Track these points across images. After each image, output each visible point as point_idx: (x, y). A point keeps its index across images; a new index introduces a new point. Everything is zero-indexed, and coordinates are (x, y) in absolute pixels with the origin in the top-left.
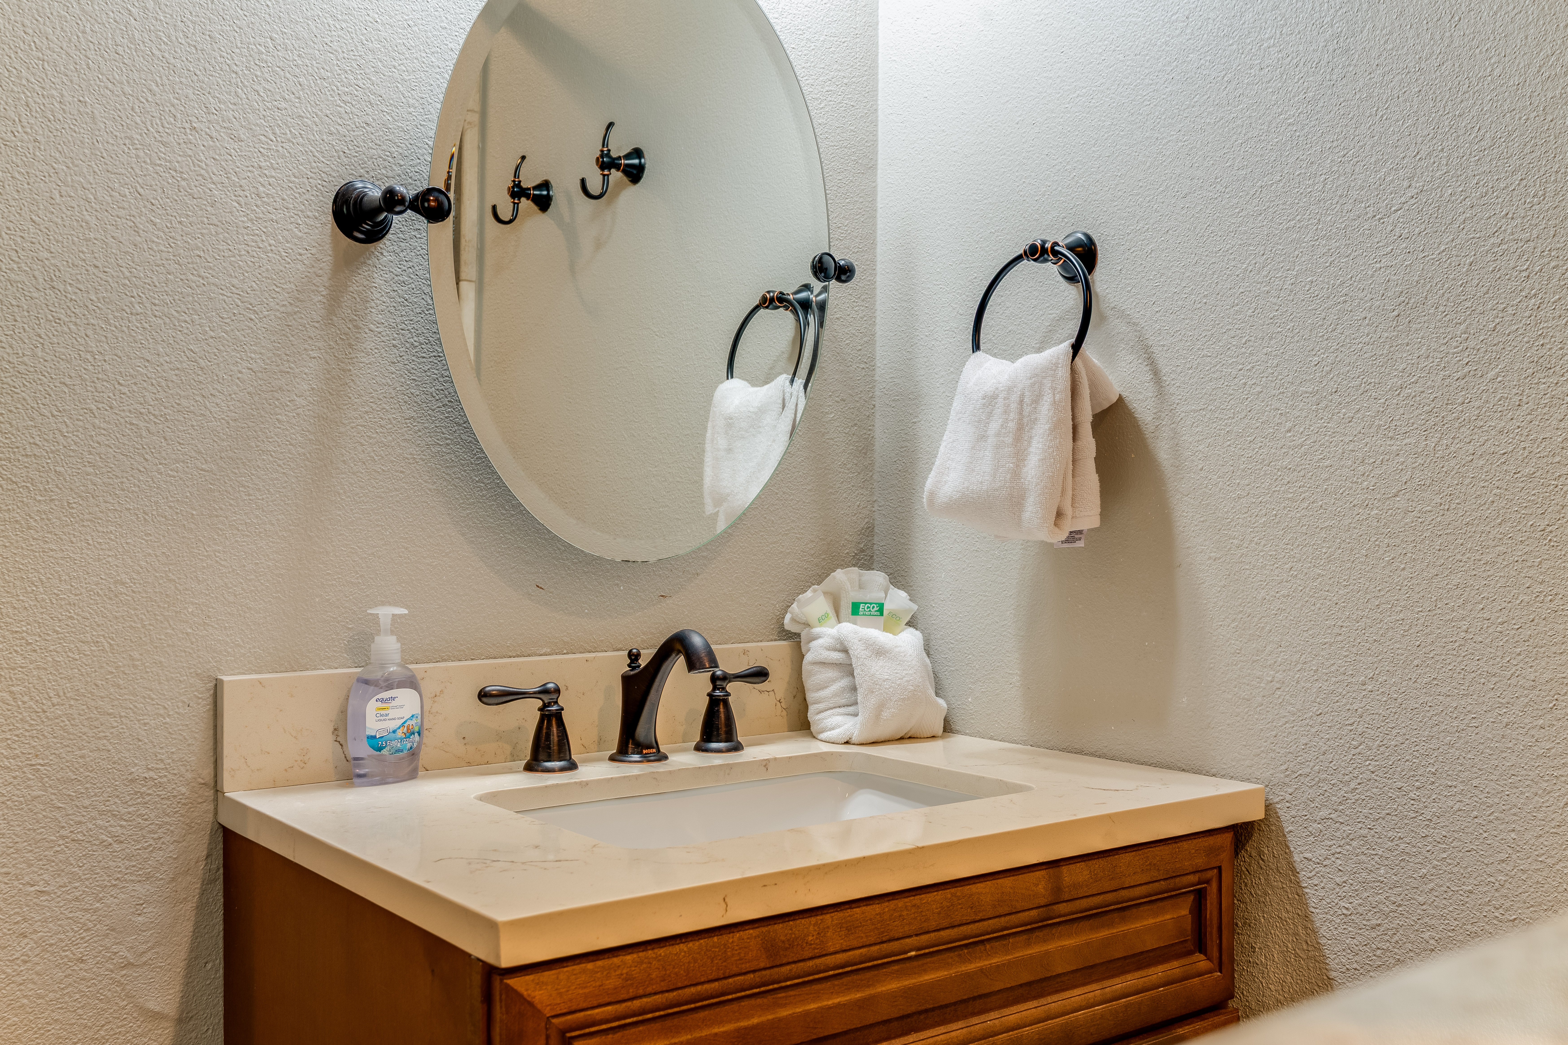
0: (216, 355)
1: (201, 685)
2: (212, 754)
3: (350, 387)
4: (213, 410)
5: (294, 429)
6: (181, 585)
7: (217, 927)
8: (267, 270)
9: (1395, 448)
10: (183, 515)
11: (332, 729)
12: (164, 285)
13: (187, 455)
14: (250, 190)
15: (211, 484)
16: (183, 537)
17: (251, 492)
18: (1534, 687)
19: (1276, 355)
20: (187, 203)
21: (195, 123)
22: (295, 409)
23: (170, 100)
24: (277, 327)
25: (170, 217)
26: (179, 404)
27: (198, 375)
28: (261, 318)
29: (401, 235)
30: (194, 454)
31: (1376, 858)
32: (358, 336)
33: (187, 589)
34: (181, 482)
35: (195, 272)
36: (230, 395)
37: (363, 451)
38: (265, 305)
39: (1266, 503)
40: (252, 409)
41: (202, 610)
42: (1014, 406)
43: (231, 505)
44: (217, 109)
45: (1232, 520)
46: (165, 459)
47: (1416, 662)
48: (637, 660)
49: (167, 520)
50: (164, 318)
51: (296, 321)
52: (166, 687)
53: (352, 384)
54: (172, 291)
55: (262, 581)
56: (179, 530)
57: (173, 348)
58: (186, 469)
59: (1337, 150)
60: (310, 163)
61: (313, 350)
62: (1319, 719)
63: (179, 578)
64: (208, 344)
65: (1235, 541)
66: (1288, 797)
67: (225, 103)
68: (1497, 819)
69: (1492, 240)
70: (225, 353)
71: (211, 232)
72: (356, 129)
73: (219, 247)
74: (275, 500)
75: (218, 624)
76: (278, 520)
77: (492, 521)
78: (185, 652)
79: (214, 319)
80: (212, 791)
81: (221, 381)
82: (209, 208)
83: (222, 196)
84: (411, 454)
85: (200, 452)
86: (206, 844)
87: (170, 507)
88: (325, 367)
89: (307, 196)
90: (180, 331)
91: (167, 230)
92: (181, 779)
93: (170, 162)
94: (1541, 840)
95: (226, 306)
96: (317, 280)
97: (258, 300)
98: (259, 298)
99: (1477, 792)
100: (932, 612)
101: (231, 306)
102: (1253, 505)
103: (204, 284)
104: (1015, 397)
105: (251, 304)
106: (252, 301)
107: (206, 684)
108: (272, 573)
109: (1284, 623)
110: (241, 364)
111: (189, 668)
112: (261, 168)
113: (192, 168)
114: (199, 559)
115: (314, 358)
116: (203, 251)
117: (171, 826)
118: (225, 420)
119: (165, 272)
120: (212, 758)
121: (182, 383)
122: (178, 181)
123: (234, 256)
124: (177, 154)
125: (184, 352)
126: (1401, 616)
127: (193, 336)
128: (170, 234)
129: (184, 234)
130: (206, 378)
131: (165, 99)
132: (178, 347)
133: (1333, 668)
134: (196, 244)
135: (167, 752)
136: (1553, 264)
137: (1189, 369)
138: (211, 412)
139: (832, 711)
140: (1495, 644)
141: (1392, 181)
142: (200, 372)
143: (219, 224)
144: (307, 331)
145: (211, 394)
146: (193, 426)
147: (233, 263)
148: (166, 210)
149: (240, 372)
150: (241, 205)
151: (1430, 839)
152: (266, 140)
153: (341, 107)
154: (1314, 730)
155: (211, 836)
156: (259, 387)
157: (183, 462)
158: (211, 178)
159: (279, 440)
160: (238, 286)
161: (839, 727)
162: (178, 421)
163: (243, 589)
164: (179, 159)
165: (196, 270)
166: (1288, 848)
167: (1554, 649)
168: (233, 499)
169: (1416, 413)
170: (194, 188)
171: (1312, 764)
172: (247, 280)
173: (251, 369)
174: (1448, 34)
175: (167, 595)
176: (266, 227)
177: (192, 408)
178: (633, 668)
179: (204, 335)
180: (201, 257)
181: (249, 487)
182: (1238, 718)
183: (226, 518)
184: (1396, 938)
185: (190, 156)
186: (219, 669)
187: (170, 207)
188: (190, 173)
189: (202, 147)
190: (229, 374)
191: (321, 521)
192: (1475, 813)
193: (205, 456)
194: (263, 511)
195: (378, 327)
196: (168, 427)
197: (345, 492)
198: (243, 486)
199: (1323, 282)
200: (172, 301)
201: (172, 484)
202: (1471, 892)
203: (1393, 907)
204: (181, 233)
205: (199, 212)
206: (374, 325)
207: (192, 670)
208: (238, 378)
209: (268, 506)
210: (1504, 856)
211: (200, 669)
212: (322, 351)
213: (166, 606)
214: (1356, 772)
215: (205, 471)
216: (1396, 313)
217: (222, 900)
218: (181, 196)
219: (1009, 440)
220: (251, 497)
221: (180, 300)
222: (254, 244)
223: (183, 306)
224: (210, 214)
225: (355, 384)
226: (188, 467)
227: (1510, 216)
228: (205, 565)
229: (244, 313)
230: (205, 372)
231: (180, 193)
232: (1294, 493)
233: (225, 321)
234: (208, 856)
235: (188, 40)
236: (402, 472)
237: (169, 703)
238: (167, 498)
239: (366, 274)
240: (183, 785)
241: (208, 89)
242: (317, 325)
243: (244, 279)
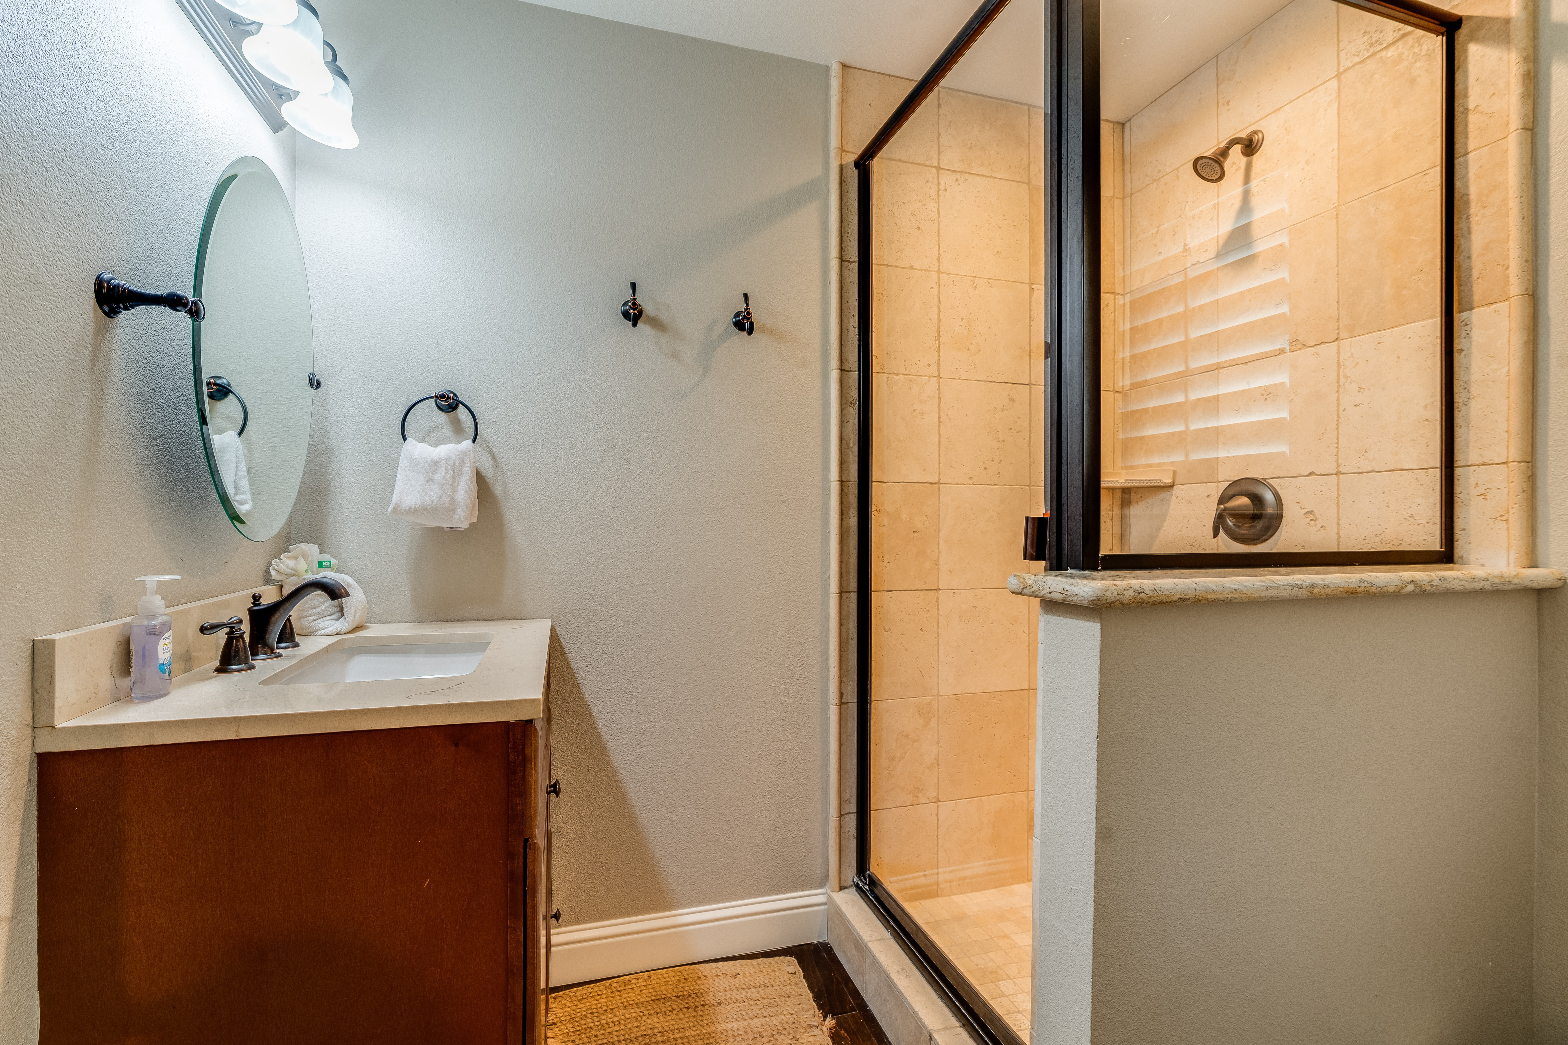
0: (34, 386)
1: (24, 647)
2: (30, 700)
3: (102, 419)
4: (32, 428)
5: (76, 447)
6: (12, 567)
7: (33, 835)
8: (61, 325)
9: (603, 494)
10: (14, 512)
11: (109, 667)
12: (3, 323)
13: (17, 463)
14: (52, 261)
15: (31, 487)
16: (14, 529)
17: (53, 494)
18: (652, 572)
19: (554, 457)
20: (17, 261)
21: (22, 198)
22: (76, 433)
23: (8, 174)
24: (67, 369)
25: (7, 269)
26: (13, 422)
27: (24, 400)
28: (58, 361)
29: (126, 316)
30: (21, 463)
31: (596, 637)
32: (106, 383)
33: (16, 571)
34: (13, 485)
35: (22, 318)
36: (42, 418)
37: (109, 467)
38: (60, 352)
39: (550, 512)
40: (53, 430)
41: (25, 587)
42: (450, 467)
43: (41, 504)
44: (36, 192)
45: (533, 519)
46: (4, 466)
47: (611, 567)
48: (259, 599)
49: (4, 515)
50: (3, 350)
51: (76, 367)
52: (3, 651)
53: (103, 417)
54: (8, 329)
55: (58, 562)
56: (11, 523)
57: (9, 376)
58: (16, 474)
59: (580, 387)
60: (84, 251)
61: (84, 390)
62: (573, 591)
63: (12, 562)
64: (29, 376)
65: (535, 527)
66: (560, 622)
67: (39, 189)
68: (640, 615)
69: (638, 430)
70: (39, 385)
71: (31, 287)
72: (106, 234)
73: (35, 301)
74: (65, 501)
75: (33, 597)
76: (66, 515)
77: (163, 516)
78: (14, 621)
79: (33, 357)
80: (31, 729)
81: (37, 406)
82: (30, 269)
83: (38, 262)
84: (130, 470)
85: (24, 462)
86: (28, 772)
87: (7, 504)
88: (91, 404)
89: (82, 275)
90: (13, 363)
91: (5, 279)
92: (12, 724)
93: (7, 224)
94: (654, 619)
95: (39, 348)
96: (86, 339)
97: (57, 347)
98: (57, 345)
99: (633, 608)
100: (342, 565)
101: (42, 349)
102: (544, 513)
103: (27, 328)
104: (450, 463)
105: (53, 350)
106: (54, 347)
107: (26, 645)
108: (63, 556)
109: (557, 557)
110: (47, 394)
111: (17, 634)
112: (58, 246)
113: (21, 234)
114: (23, 546)
115: (85, 396)
116: (27, 301)
117: (6, 764)
118: (39, 437)
119: (3, 313)
120: (30, 704)
121: (15, 405)
122: (12, 241)
123: (44, 310)
124: (12, 219)
125: (15, 380)
126: (606, 552)
127: (21, 368)
128: (7, 283)
129: (15, 286)
130: (28, 403)
131: (5, 172)
132: (12, 375)
133: (579, 572)
134: (23, 295)
135: (3, 704)
136: (657, 441)
137: (511, 458)
138: (31, 430)
139: (322, 619)
140: (639, 559)
141: (602, 403)
142: (25, 398)
143: (36, 282)
144: (82, 376)
145: (31, 416)
146: (21, 440)
147: (43, 316)
148: (4, 262)
149: (48, 401)
150: (47, 271)
151: (616, 626)
152: (61, 226)
153: (99, 215)
154: (570, 596)
155: (30, 765)
156: (58, 414)
157: (15, 468)
158: (31, 246)
159: (68, 455)
160: (46, 334)
161: (330, 627)
162: (12, 435)
163: (48, 569)
164: (13, 223)
165: (22, 316)
166: (560, 641)
167: (658, 559)
168: (43, 499)
169: (611, 483)
170: (21, 250)
171: (570, 608)
172: (50, 330)
173: (53, 399)
174: (622, 359)
175: (3, 576)
176: (61, 292)
177: (20, 426)
178: (256, 605)
179: (27, 369)
180: (25, 306)
181: (51, 490)
182: (536, 596)
183: (39, 513)
184: (604, 662)
185: (19, 224)
186: (34, 632)
187: (7, 260)
188: (19, 237)
189: (27, 219)
190: (41, 401)
191: (88, 516)
192: (632, 614)
193: (27, 465)
194: (59, 509)
195: (115, 379)
196: (6, 440)
197: (100, 495)
198: (49, 489)
199: (575, 433)
200: (8, 338)
201: (8, 486)
202: (631, 640)
203: (603, 652)
204: (14, 284)
205: (24, 270)
206: (113, 377)
207: (19, 635)
208: (46, 405)
209: (61, 505)
210: (642, 626)
211: (23, 634)
212: (89, 391)
213: (3, 585)
214: (588, 608)
215: (27, 476)
216: (604, 448)
217: (36, 813)
218: (14, 254)
219: (449, 482)
220: (52, 498)
221: (13, 338)
222: (54, 303)
223: (14, 343)
224: (30, 273)
225: (105, 417)
226: (17, 473)
227: (644, 423)
228: (26, 551)
229: (49, 356)
230: (28, 398)
231: (13, 252)
232: (562, 509)
233: (38, 359)
234: (29, 780)
235: (18, 130)
236: (126, 483)
237: (5, 664)
238: (5, 497)
239: (110, 339)
240: (13, 728)
241: (30, 174)
242: (86, 372)
243: (49, 329)
